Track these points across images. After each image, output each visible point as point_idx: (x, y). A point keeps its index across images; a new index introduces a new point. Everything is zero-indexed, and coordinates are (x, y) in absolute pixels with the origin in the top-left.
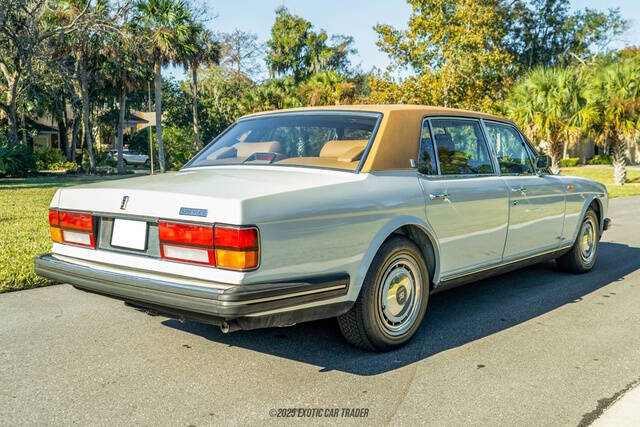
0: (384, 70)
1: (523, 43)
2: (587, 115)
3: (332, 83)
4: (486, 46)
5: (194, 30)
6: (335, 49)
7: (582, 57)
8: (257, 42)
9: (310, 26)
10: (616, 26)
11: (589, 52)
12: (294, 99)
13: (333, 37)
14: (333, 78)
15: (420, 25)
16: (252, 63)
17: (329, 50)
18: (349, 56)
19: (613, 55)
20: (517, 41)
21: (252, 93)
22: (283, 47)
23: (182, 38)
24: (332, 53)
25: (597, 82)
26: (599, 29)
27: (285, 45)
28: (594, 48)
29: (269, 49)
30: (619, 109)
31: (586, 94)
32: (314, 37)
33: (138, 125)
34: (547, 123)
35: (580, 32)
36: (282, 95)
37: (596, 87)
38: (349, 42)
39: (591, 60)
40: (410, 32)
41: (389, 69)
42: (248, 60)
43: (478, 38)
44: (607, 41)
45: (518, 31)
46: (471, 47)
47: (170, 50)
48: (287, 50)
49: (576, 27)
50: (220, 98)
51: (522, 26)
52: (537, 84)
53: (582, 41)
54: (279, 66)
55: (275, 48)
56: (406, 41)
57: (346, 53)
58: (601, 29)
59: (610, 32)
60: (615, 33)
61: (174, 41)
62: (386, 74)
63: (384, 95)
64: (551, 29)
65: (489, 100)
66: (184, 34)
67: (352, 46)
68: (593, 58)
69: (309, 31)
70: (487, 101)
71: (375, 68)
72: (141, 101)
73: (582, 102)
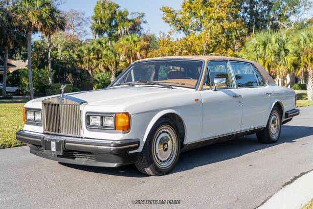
0: (167, 34)
1: (249, 16)
2: (290, 59)
3: (135, 42)
4: (228, 19)
5: (53, 11)
6: (132, 21)
7: (285, 24)
8: (84, 17)
9: (118, 7)
10: (306, 5)
11: (289, 21)
12: (109, 51)
13: (132, 13)
14: (136, 39)
15: (189, 7)
16: (81, 29)
17: (130, 21)
18: (142, 25)
19: (305, 22)
20: (246, 14)
21: (83, 48)
22: (101, 20)
23: (45, 15)
24: (132, 23)
25: (295, 40)
26: (295, 7)
27: (103, 18)
28: (293, 18)
29: (93, 21)
30: (309, 56)
31: (289, 47)
32: (120, 13)
33: (9, 68)
34: (266, 64)
35: (284, 9)
36: (101, 49)
37: (295, 42)
38: (142, 16)
39: (291, 26)
40: (182, 11)
41: (170, 33)
42: (79, 28)
43: (223, 15)
44: (300, 14)
45: (246, 9)
46: (220, 20)
47: (38, 23)
48: (104, 21)
49: (281, 6)
50: (62, 51)
51: (249, 5)
52: (259, 42)
53: (285, 14)
54: (100, 32)
55: (96, 20)
56: (180, 17)
57: (140, 23)
58: (296, 7)
59: (302, 9)
60: (305, 9)
61: (40, 18)
62: (168, 36)
63: (168, 49)
64: (266, 7)
65: (231, 51)
66: (46, 13)
67: (144, 19)
68: (292, 24)
69: (117, 10)
70: (230, 51)
71: (161, 32)
72: (13, 54)
73: (287, 51)
